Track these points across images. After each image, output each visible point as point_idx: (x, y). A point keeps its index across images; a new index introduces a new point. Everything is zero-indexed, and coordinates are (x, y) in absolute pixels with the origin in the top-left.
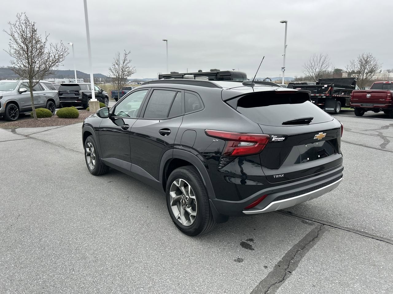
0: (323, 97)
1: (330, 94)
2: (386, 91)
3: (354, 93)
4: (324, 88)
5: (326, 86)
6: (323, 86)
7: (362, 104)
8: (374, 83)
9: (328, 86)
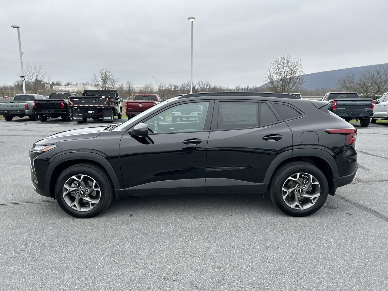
0: (102, 107)
1: (108, 104)
2: (152, 102)
3: (128, 104)
4: (101, 99)
5: (103, 97)
6: (101, 97)
7: (136, 112)
8: (136, 95)
9: (106, 98)
